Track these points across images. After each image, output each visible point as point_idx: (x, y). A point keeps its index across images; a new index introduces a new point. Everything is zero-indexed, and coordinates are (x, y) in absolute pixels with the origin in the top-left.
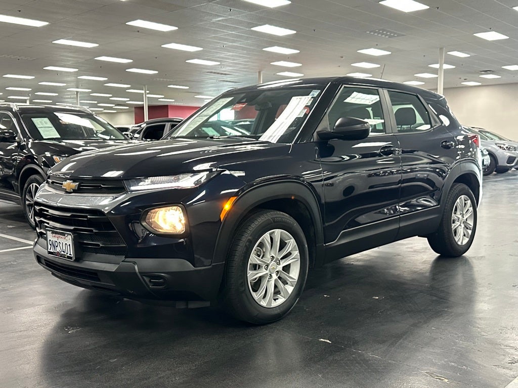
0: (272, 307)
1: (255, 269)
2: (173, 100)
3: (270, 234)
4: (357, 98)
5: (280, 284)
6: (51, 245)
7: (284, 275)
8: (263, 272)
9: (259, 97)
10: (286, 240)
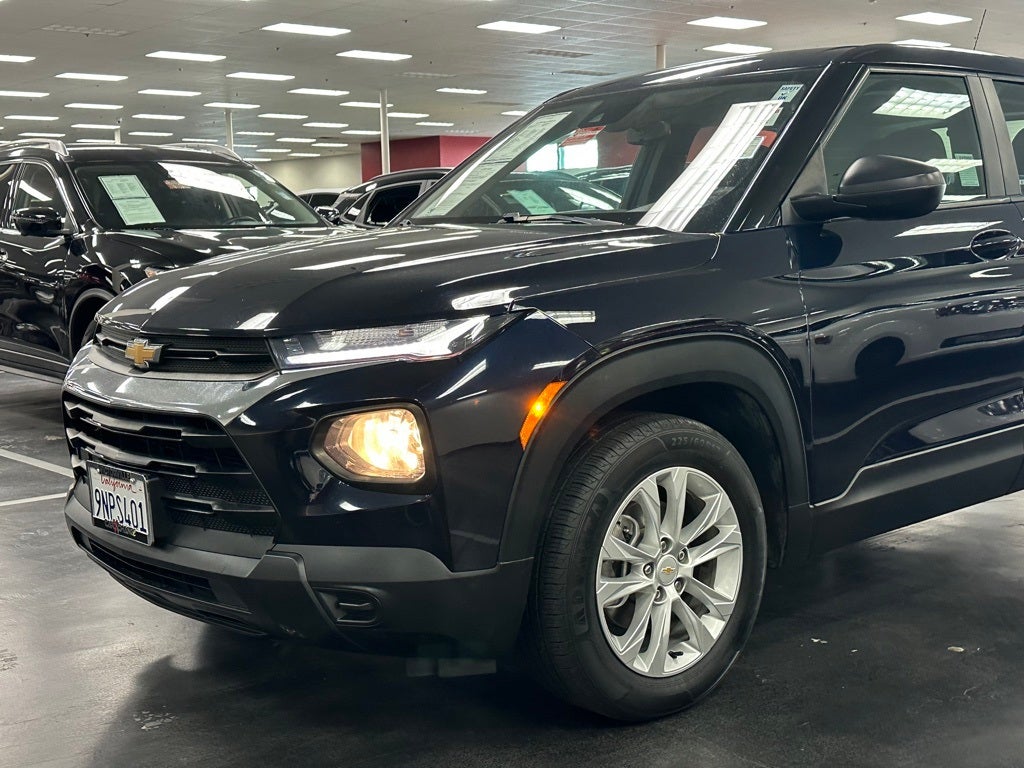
0: (664, 675)
1: (619, 575)
2: (451, 125)
3: (659, 480)
4: (908, 103)
5: (687, 612)
6: (99, 502)
7: (698, 589)
8: (639, 582)
9: (639, 108)
10: (704, 496)
